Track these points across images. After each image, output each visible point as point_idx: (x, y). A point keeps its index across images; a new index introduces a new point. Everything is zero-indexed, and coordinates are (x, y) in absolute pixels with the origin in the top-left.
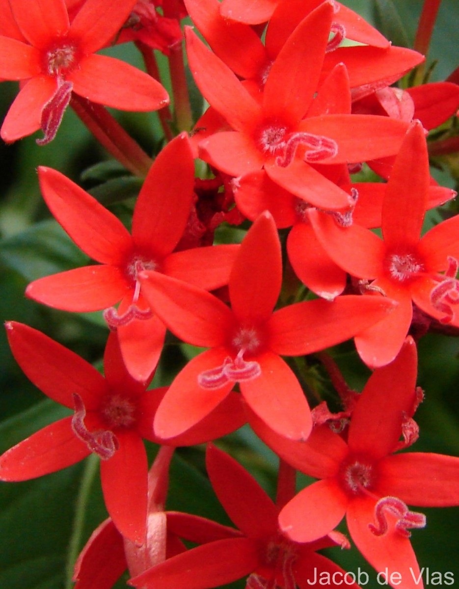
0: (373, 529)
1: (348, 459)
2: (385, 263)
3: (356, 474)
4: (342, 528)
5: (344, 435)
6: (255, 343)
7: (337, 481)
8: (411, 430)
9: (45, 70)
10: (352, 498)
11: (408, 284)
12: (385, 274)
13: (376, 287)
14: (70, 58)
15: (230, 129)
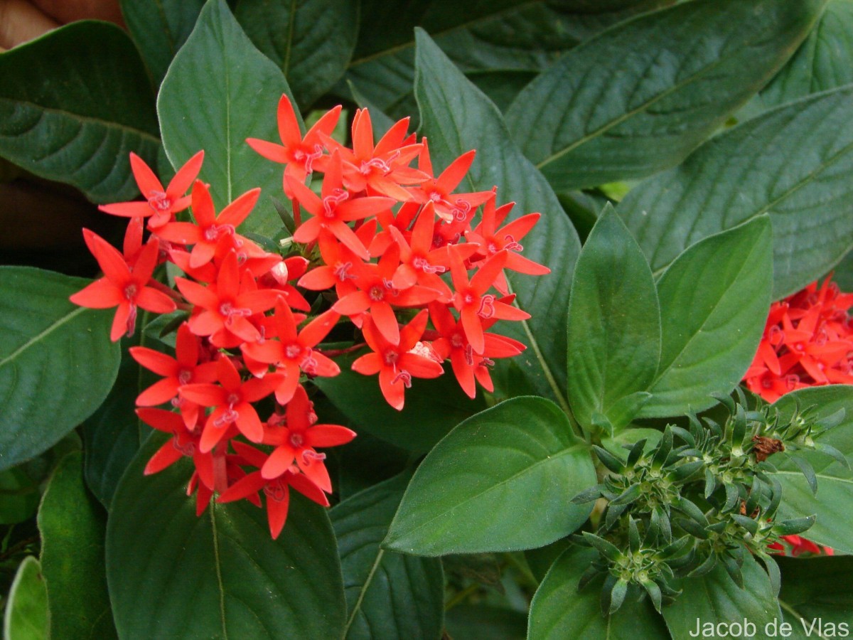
0: (304, 464)
1: (291, 433)
2: (284, 351)
3: (296, 438)
4: (294, 463)
5: (285, 425)
6: (237, 399)
7: (288, 444)
8: (313, 417)
9: (126, 298)
10: (296, 449)
11: (296, 359)
12: (285, 357)
13: (281, 365)
14: (135, 290)
15: (206, 310)
